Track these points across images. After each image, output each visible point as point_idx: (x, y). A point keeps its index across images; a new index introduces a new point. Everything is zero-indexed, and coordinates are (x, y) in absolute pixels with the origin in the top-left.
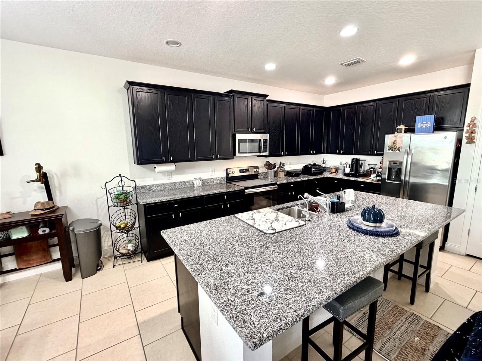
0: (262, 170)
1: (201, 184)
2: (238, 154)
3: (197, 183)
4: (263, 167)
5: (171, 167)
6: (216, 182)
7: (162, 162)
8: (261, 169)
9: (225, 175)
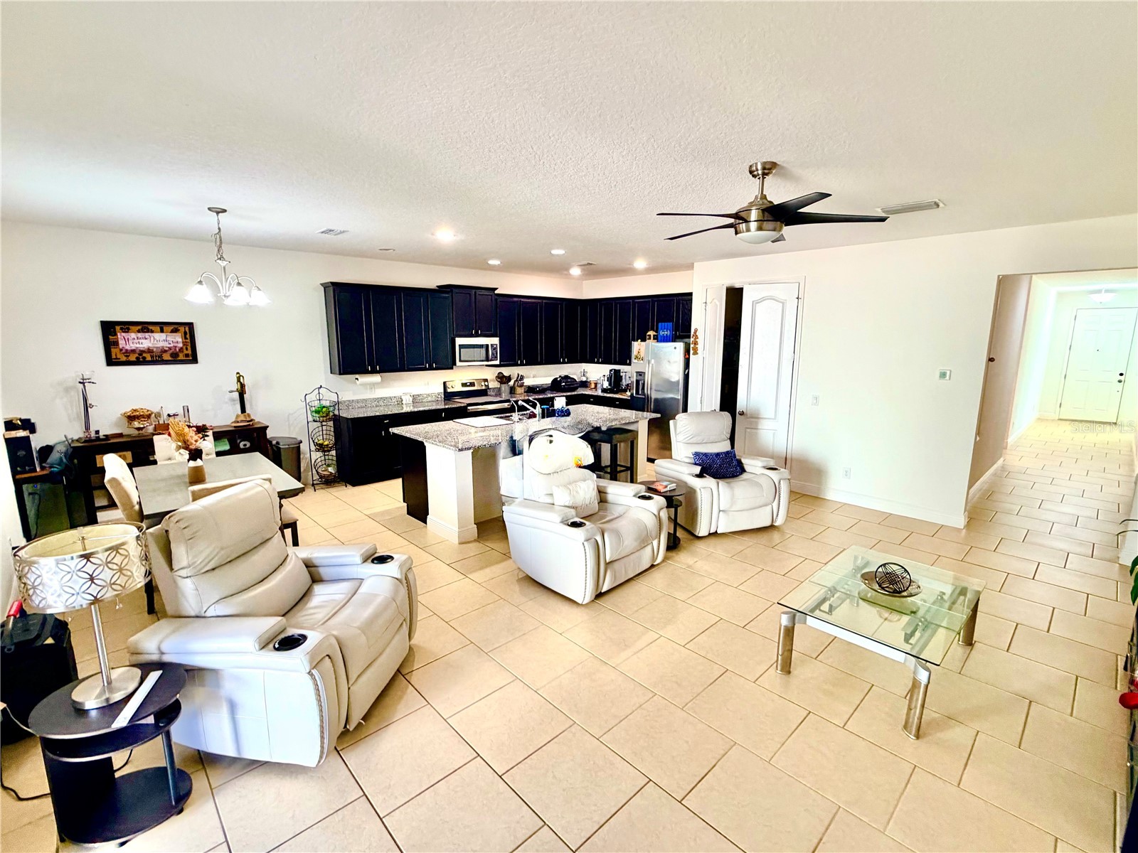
0: (494, 384)
1: (411, 400)
2: (458, 363)
3: (407, 400)
4: (493, 380)
5: (376, 378)
6: (430, 399)
7: (365, 372)
8: (492, 382)
9: (442, 391)
